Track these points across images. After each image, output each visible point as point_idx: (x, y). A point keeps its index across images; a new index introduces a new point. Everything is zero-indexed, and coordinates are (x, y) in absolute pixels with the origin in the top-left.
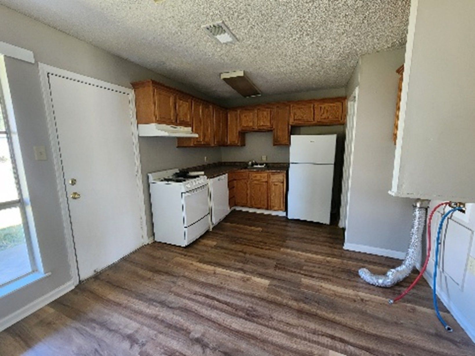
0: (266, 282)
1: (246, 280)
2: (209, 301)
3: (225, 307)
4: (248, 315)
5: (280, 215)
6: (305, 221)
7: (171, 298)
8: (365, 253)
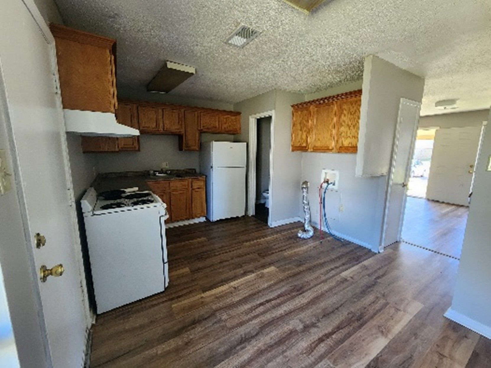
0: (272, 269)
1: (262, 276)
2: (268, 305)
3: (282, 299)
4: (298, 291)
5: (202, 221)
6: (227, 219)
7: (242, 331)
8: (283, 225)
